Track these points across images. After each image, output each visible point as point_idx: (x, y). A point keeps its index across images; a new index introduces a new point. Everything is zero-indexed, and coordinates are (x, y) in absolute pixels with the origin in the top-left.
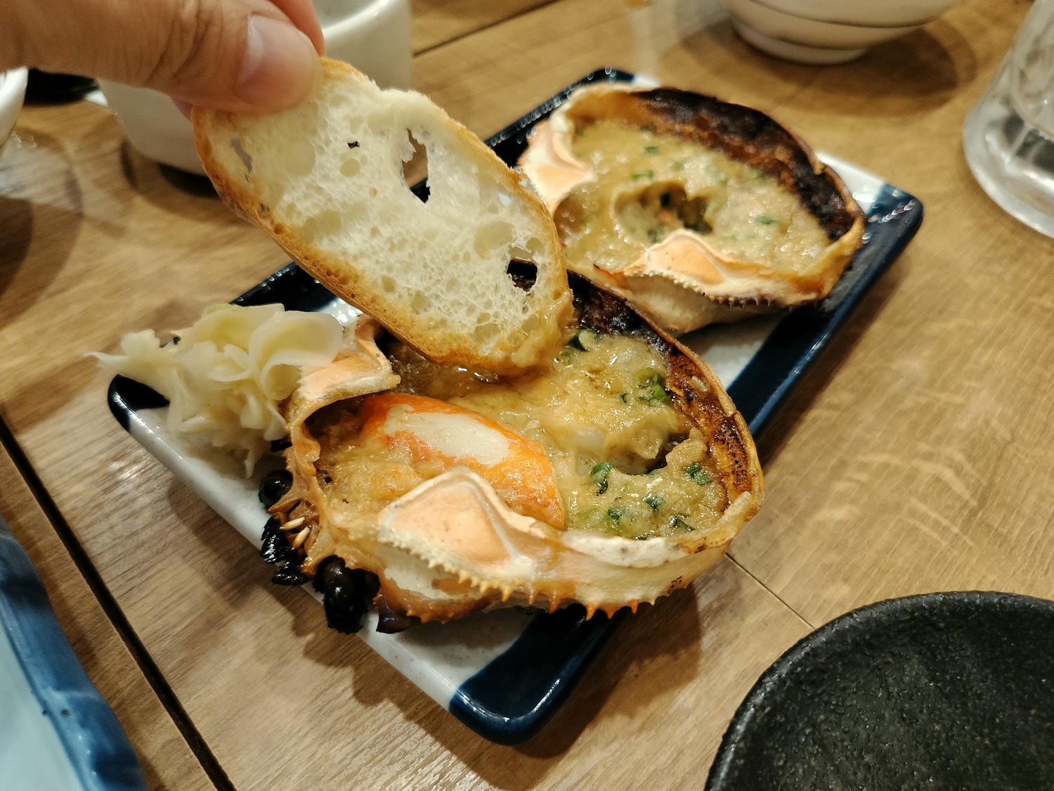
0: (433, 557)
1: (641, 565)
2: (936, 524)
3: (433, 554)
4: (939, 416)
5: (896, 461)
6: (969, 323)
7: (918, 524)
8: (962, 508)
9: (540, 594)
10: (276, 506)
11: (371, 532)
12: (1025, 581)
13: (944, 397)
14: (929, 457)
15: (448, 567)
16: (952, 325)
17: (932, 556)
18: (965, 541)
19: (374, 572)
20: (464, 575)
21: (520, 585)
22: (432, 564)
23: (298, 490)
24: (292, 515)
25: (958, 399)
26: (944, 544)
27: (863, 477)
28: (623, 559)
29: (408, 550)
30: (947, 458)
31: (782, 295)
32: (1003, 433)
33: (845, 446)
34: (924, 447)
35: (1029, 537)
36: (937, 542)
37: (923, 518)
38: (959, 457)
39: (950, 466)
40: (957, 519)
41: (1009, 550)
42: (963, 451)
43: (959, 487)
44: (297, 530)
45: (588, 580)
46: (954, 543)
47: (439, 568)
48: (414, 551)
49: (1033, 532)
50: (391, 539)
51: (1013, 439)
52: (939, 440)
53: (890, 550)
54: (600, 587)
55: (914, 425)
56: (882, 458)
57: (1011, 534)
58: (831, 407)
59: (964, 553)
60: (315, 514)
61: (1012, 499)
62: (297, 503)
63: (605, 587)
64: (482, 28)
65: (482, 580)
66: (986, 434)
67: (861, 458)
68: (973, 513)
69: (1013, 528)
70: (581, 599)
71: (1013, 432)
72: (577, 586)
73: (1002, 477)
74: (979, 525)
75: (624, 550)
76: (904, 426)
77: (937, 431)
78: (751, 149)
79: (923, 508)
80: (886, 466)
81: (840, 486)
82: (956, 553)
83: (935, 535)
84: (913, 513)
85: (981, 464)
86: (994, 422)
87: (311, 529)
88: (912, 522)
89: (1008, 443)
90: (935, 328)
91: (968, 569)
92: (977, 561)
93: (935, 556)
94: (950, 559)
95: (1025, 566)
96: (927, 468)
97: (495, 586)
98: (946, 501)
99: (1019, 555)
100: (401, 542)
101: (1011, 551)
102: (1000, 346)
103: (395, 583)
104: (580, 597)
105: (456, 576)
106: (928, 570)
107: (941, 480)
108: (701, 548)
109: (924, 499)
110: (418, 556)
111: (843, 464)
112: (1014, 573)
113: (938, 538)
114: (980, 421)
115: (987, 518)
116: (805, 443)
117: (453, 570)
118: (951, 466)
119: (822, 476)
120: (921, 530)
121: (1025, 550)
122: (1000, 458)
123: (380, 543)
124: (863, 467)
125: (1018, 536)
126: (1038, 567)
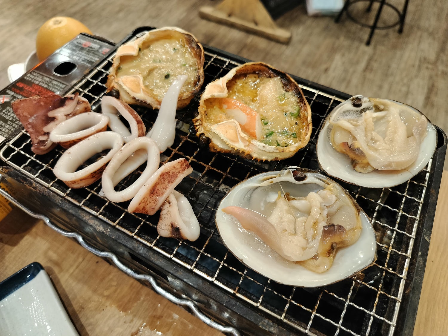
1: (267, 151)
3: (222, 136)
9: (243, 151)
10: (194, 119)
11: (211, 129)
22: (221, 139)
24: (197, 122)
28: (263, 149)
45: (254, 151)
50: (214, 131)
54: (257, 154)
62: (199, 120)
75: (264, 147)
87: (200, 126)
100: (216, 132)
104: (252, 154)
108: (283, 152)
110: (219, 136)
117: (226, 141)
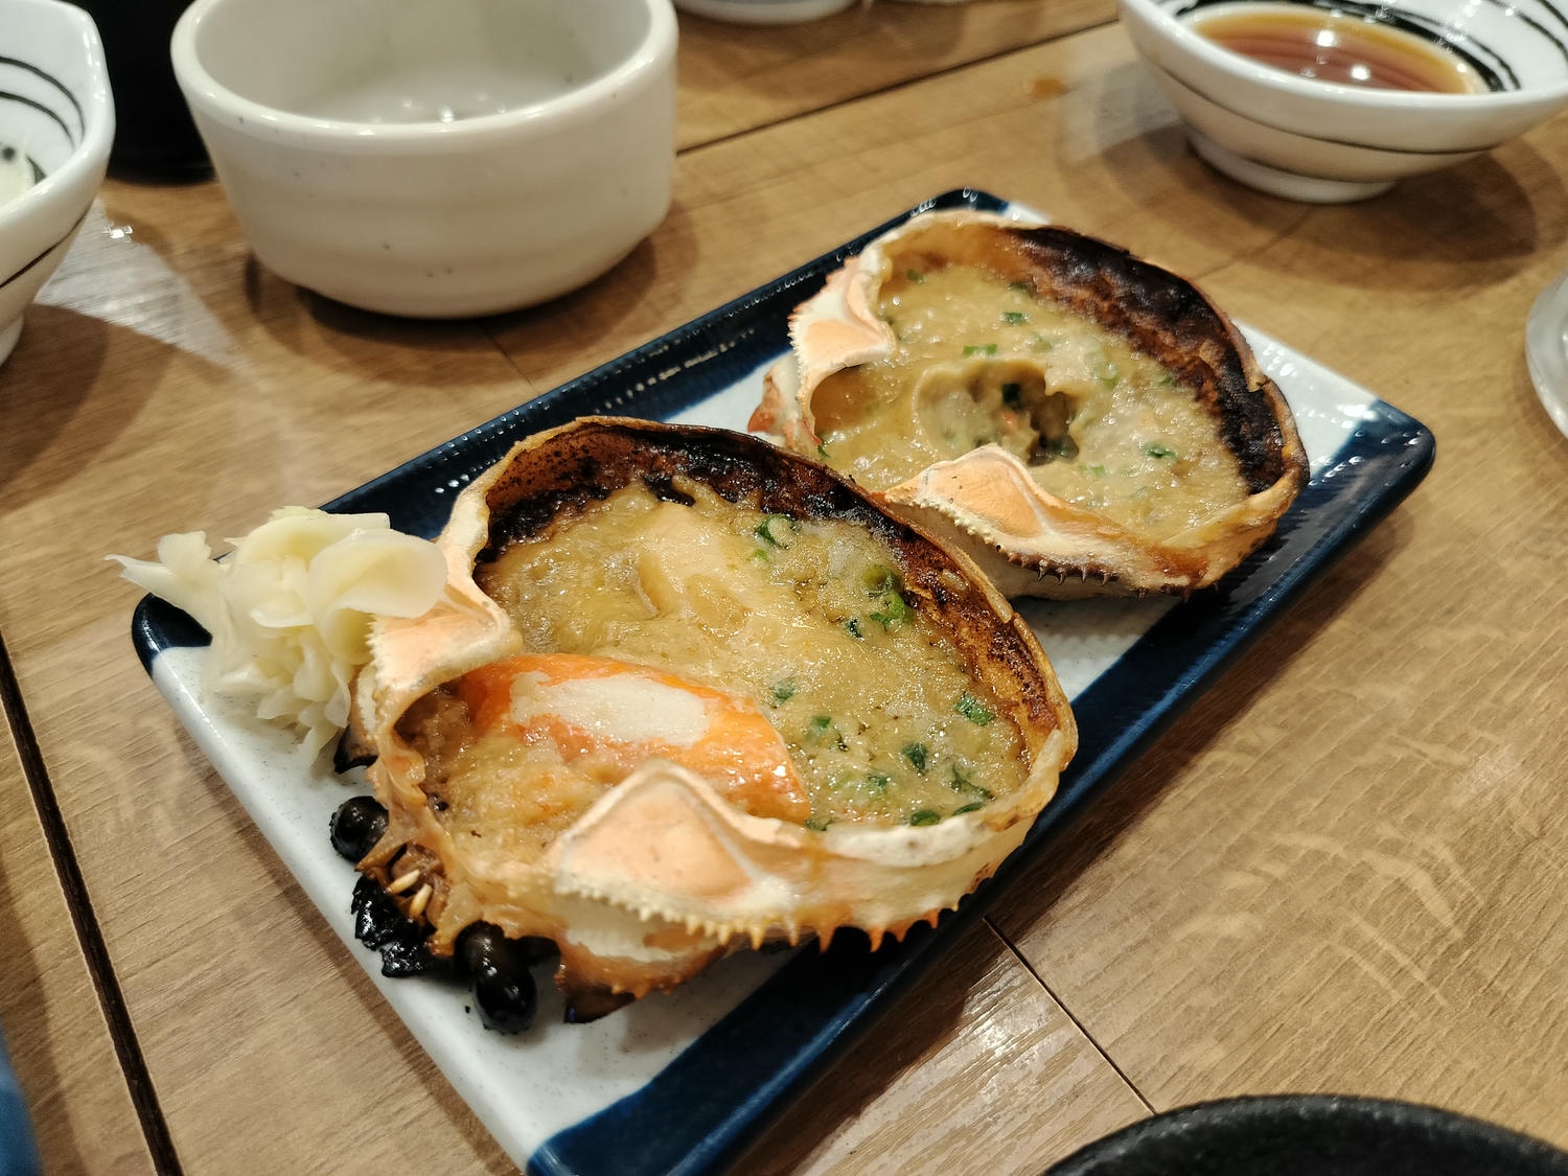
0: (645, 904)
1: (937, 860)
2: (1389, 961)
3: (644, 899)
4: (1421, 783)
5: (1337, 849)
6: (1495, 634)
7: (1357, 959)
8: (1435, 941)
9: (803, 926)
10: (369, 859)
12: (1528, 1078)
13: (1434, 751)
14: (1392, 848)
15: (670, 915)
16: (1466, 635)
17: (1372, 1015)
18: (1434, 995)
19: (548, 937)
20: (693, 923)
21: (774, 920)
22: (645, 914)
23: (400, 829)
24: (396, 868)
25: (1459, 758)
26: (1396, 996)
27: (1278, 870)
28: (913, 857)
29: (604, 901)
30: (1424, 853)
31: (1130, 570)
32: (1527, 822)
33: (1255, 816)
34: (1386, 831)
35: (1545, 1004)
36: (1385, 993)
37: (1368, 950)
38: (1445, 855)
39: (1427, 868)
40: (1425, 958)
41: (1506, 1021)
42: (1452, 845)
43: (1436, 904)
44: (410, 892)
45: (867, 895)
46: (1412, 999)
47: (657, 918)
48: (614, 900)
49: (1553, 997)
50: (575, 888)
51: (1542, 834)
52: (1413, 822)
53: (1303, 997)
54: (885, 900)
55: (1376, 794)
56: (1313, 842)
57: (1515, 995)
58: (1242, 749)
59: (1429, 1017)
60: (435, 863)
61: (1526, 935)
62: (402, 850)
63: (892, 898)
64: (804, 114)
65: (720, 922)
66: (1497, 820)
67: (1279, 838)
68: (1453, 951)
69: (1520, 984)
70: (861, 923)
71: (1542, 824)
72: (852, 906)
73: (1514, 897)
74: (1461, 971)
75: (910, 844)
76: (1358, 792)
77: (1415, 806)
78: (1167, 339)
79: (1370, 932)
80: (1319, 855)
81: (1236, 880)
82: (1413, 1014)
83: (1383, 981)
84: (1350, 938)
85: (1478, 871)
86: (1513, 803)
87: (432, 886)
88: (1348, 953)
89: (1531, 840)
90: (1435, 638)
91: (1430, 1044)
92: (1448, 1034)
93: (1377, 1016)
94: (1403, 1023)
95: (1530, 1052)
96: (1387, 867)
97: (740, 927)
98: (1412, 925)
99: (1524, 1031)
100: (592, 890)
101: (1511, 1022)
102: (1543, 678)
103: (586, 949)
104: (859, 920)
105: (682, 925)
106: (1363, 1038)
107: (1408, 889)
109: (1373, 917)
110: (621, 907)
111: (1248, 843)
112: (1510, 1061)
113: (1389, 987)
114: (1489, 798)
115: (1477, 962)
116: (1191, 804)
117: (678, 917)
118: (1429, 867)
119: (1211, 860)
120: (1361, 968)
121: (1534, 1026)
122: (1514, 863)
123: (560, 896)
124: (1281, 852)
125: (1526, 999)
126: (1553, 1057)
